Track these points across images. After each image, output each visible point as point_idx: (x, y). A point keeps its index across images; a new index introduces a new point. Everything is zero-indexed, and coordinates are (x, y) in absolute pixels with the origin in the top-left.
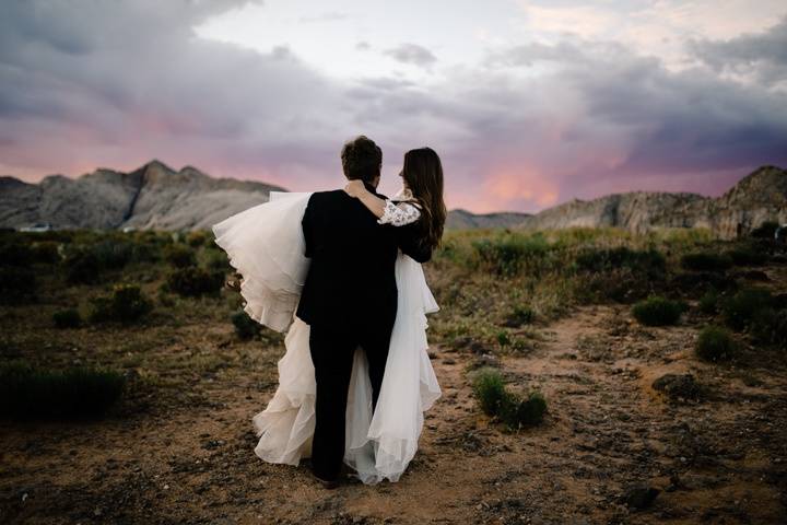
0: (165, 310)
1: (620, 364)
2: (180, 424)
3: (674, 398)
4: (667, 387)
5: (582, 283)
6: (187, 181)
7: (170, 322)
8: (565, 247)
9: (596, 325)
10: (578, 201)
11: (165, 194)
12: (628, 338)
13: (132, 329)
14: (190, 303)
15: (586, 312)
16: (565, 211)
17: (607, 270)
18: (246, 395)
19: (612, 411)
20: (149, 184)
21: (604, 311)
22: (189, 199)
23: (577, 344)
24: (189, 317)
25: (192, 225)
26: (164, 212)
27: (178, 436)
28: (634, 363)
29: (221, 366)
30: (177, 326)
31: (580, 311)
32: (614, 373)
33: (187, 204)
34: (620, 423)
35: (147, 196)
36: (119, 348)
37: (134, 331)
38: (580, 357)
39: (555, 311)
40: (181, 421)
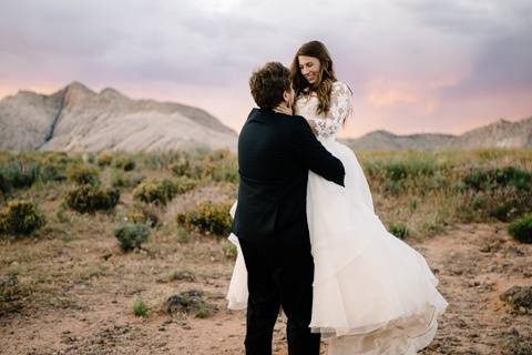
0: (60, 226)
1: (480, 279)
2: (47, 323)
3: (517, 308)
4: (510, 298)
5: (465, 202)
6: (108, 102)
7: (62, 236)
8: (452, 167)
9: (470, 243)
10: (504, 122)
11: (86, 115)
12: (498, 254)
13: (25, 241)
14: (85, 219)
15: (464, 231)
16: (491, 132)
17: (493, 189)
18: (113, 299)
19: (453, 319)
20: (69, 106)
21: (483, 229)
22: (109, 121)
23: (444, 259)
24: (81, 232)
25: (112, 146)
26: (84, 134)
27: (42, 333)
28: (494, 277)
29: (96, 275)
30: (66, 240)
31: (458, 229)
32: (471, 286)
33: (106, 126)
34: (457, 330)
35: (68, 118)
36: (8, 259)
37: (26, 244)
38: (442, 271)
39: (433, 228)
40: (48, 320)
